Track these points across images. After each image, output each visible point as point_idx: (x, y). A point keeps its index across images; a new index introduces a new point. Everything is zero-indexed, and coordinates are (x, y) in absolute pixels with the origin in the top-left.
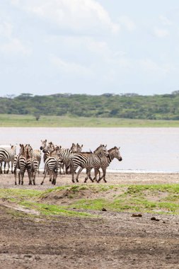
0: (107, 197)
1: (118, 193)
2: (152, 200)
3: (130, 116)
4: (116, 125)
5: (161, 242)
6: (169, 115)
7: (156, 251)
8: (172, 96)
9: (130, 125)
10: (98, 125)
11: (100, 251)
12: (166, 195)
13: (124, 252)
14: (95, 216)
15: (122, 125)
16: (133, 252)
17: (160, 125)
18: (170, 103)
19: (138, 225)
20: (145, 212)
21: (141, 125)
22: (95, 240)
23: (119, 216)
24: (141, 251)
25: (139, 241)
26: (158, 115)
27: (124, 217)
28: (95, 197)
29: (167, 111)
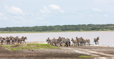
0: (23, 46)
1: (26, 46)
2: (32, 47)
3: (27, 31)
4: (25, 33)
5: (34, 55)
6: (35, 30)
7: (33, 56)
8: (35, 27)
9: (27, 33)
10: (21, 33)
11: (22, 57)
12: (35, 46)
13: (27, 57)
14: (21, 50)
15: (26, 33)
16: (28, 57)
17: (33, 32)
18: (35, 28)
19: (29, 51)
20: (31, 49)
21: (29, 33)
22: (21, 55)
24: (30, 57)
25: (30, 55)
27: (27, 50)
28: (21, 46)
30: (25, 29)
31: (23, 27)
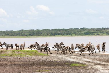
0: (7, 53)
1: (9, 52)
2: (17, 53)
3: (12, 35)
5: (19, 63)
6: (20, 35)
7: (18, 65)
8: (21, 31)
9: (11, 37)
10: (5, 37)
11: (6, 65)
12: (20, 52)
13: (11, 65)
14: (4, 57)
15: (9, 37)
16: (13, 65)
17: (18, 37)
18: (20, 32)
20: (15, 56)
21: (14, 37)
22: (4, 63)
23: (10, 57)
25: (14, 63)
26: (18, 35)
28: (4, 53)
29: (20, 34)
30: (8, 33)
31: (7, 31)
